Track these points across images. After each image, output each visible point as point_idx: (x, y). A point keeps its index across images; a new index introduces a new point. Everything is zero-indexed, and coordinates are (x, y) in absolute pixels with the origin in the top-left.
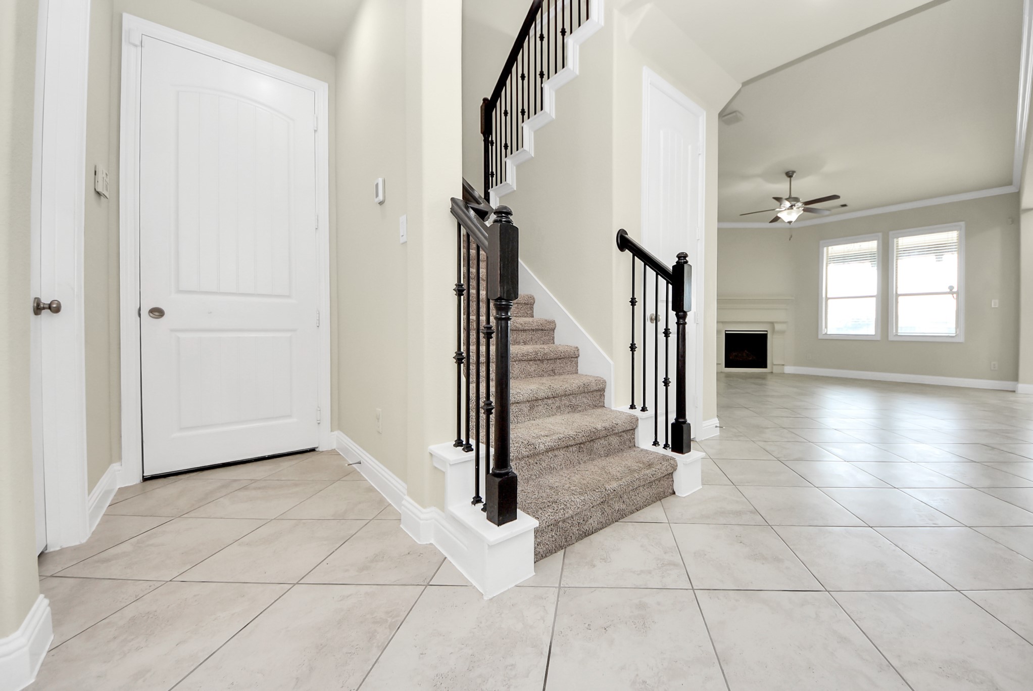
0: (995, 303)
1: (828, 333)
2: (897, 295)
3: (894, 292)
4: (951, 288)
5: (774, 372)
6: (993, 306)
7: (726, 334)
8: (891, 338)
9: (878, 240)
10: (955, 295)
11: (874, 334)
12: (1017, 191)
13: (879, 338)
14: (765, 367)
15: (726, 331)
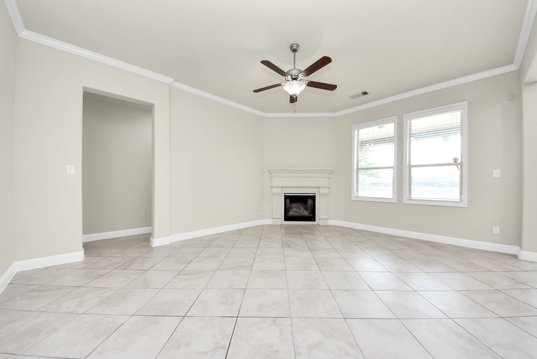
0: (497, 173)
1: (359, 195)
2: (410, 166)
3: (408, 164)
4: (456, 160)
5: (320, 224)
6: (494, 176)
7: (285, 195)
8: (405, 201)
9: (395, 122)
10: (459, 166)
11: (392, 197)
12: (517, 69)
13: (395, 201)
14: (315, 220)
15: (285, 193)
